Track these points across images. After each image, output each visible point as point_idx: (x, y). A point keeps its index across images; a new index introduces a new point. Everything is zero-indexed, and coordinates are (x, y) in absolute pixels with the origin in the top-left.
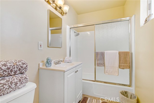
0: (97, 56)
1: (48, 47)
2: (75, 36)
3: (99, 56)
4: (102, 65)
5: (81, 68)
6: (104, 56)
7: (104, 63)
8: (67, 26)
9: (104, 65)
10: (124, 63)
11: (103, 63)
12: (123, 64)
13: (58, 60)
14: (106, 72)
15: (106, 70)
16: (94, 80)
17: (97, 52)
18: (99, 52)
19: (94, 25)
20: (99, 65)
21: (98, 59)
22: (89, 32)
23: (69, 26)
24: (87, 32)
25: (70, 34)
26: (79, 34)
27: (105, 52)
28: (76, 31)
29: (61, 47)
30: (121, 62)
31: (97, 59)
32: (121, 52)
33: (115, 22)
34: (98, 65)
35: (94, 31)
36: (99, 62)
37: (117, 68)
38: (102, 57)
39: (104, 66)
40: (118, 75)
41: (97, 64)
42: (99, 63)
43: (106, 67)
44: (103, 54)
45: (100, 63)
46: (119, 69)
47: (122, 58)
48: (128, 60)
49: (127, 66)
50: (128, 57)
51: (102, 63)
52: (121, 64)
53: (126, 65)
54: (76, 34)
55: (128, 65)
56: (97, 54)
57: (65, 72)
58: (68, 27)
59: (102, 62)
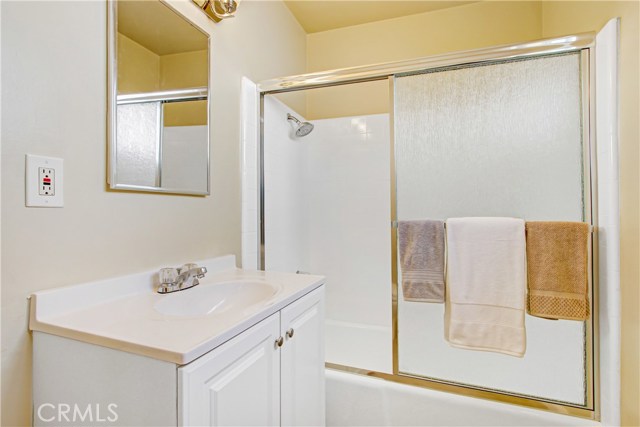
0: (404, 246)
1: (108, 188)
2: (291, 137)
3: (413, 244)
4: (433, 292)
5: (314, 311)
6: (440, 247)
7: (441, 283)
8: (244, 78)
9: (441, 293)
10: (556, 289)
11: (439, 286)
12: (550, 294)
13: (179, 266)
14: (458, 335)
15: (454, 321)
16: (391, 373)
17: (402, 223)
18: (417, 224)
19: (385, 77)
20: (415, 292)
21: (410, 263)
22: (364, 117)
23: (256, 83)
24: (355, 121)
25: (262, 124)
26: (312, 126)
27: (449, 221)
28: (293, 114)
29: (203, 191)
30: (540, 280)
31: (406, 259)
32: (537, 226)
33: (503, 62)
34: (409, 296)
35: (387, 115)
36: (414, 277)
37: (518, 315)
38: (432, 249)
39: (445, 298)
40: (523, 353)
41: (405, 289)
42: (415, 285)
43: (454, 307)
44: (435, 234)
45: (420, 284)
46: (527, 315)
47: (544, 257)
48: (580, 268)
49: (577, 302)
50: (579, 253)
51: (431, 282)
52: (538, 293)
53: (568, 296)
54: (296, 126)
55: (581, 298)
56: (402, 233)
57: (184, 369)
58: (249, 89)
59: (431, 278)
